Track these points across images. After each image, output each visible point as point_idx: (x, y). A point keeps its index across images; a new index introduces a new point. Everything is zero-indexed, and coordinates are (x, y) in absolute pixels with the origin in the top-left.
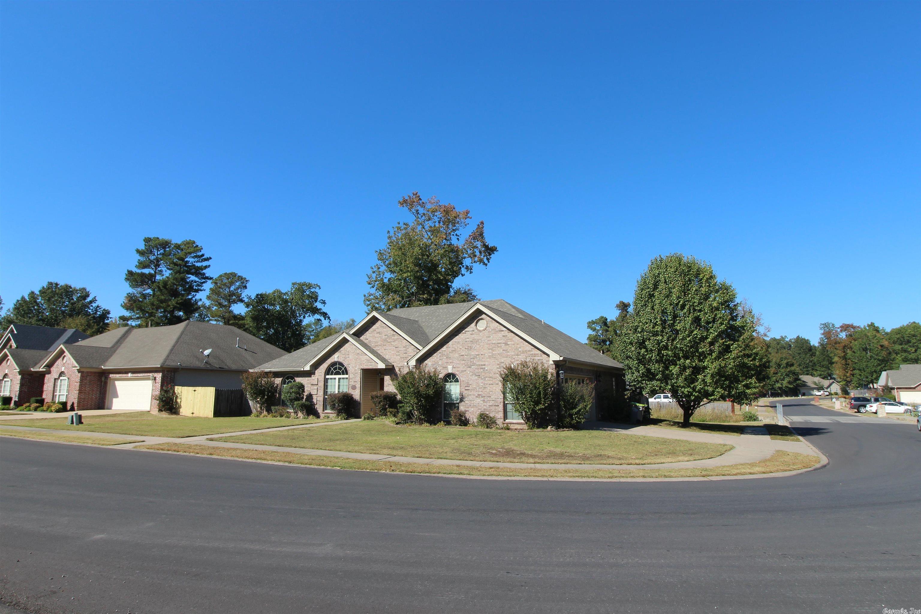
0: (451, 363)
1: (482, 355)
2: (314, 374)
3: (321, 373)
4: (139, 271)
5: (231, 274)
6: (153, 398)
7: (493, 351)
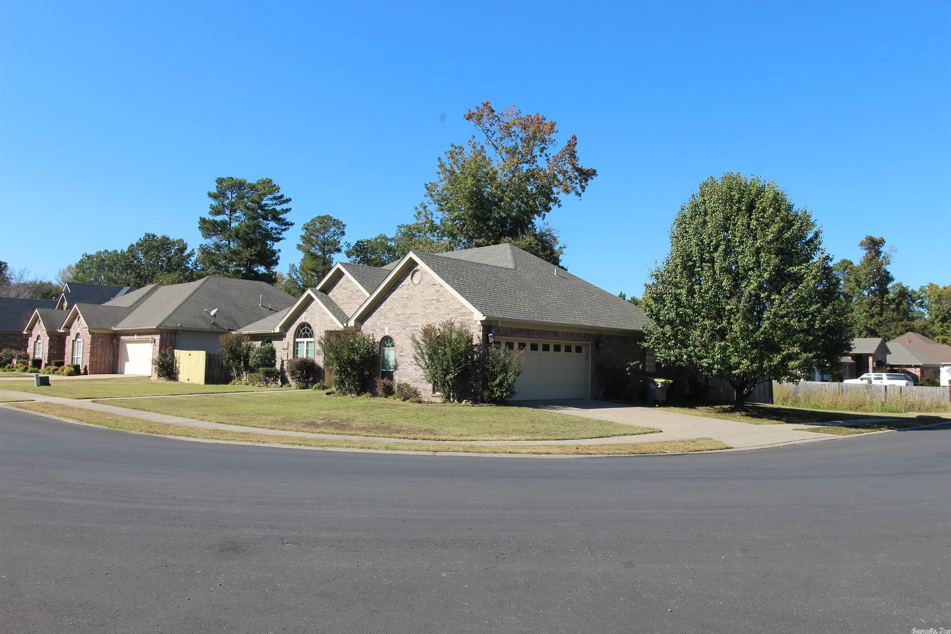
1: (416, 314)
2: (285, 336)
3: (291, 335)
4: (211, 218)
5: (325, 217)
6: (154, 362)
7: (426, 309)
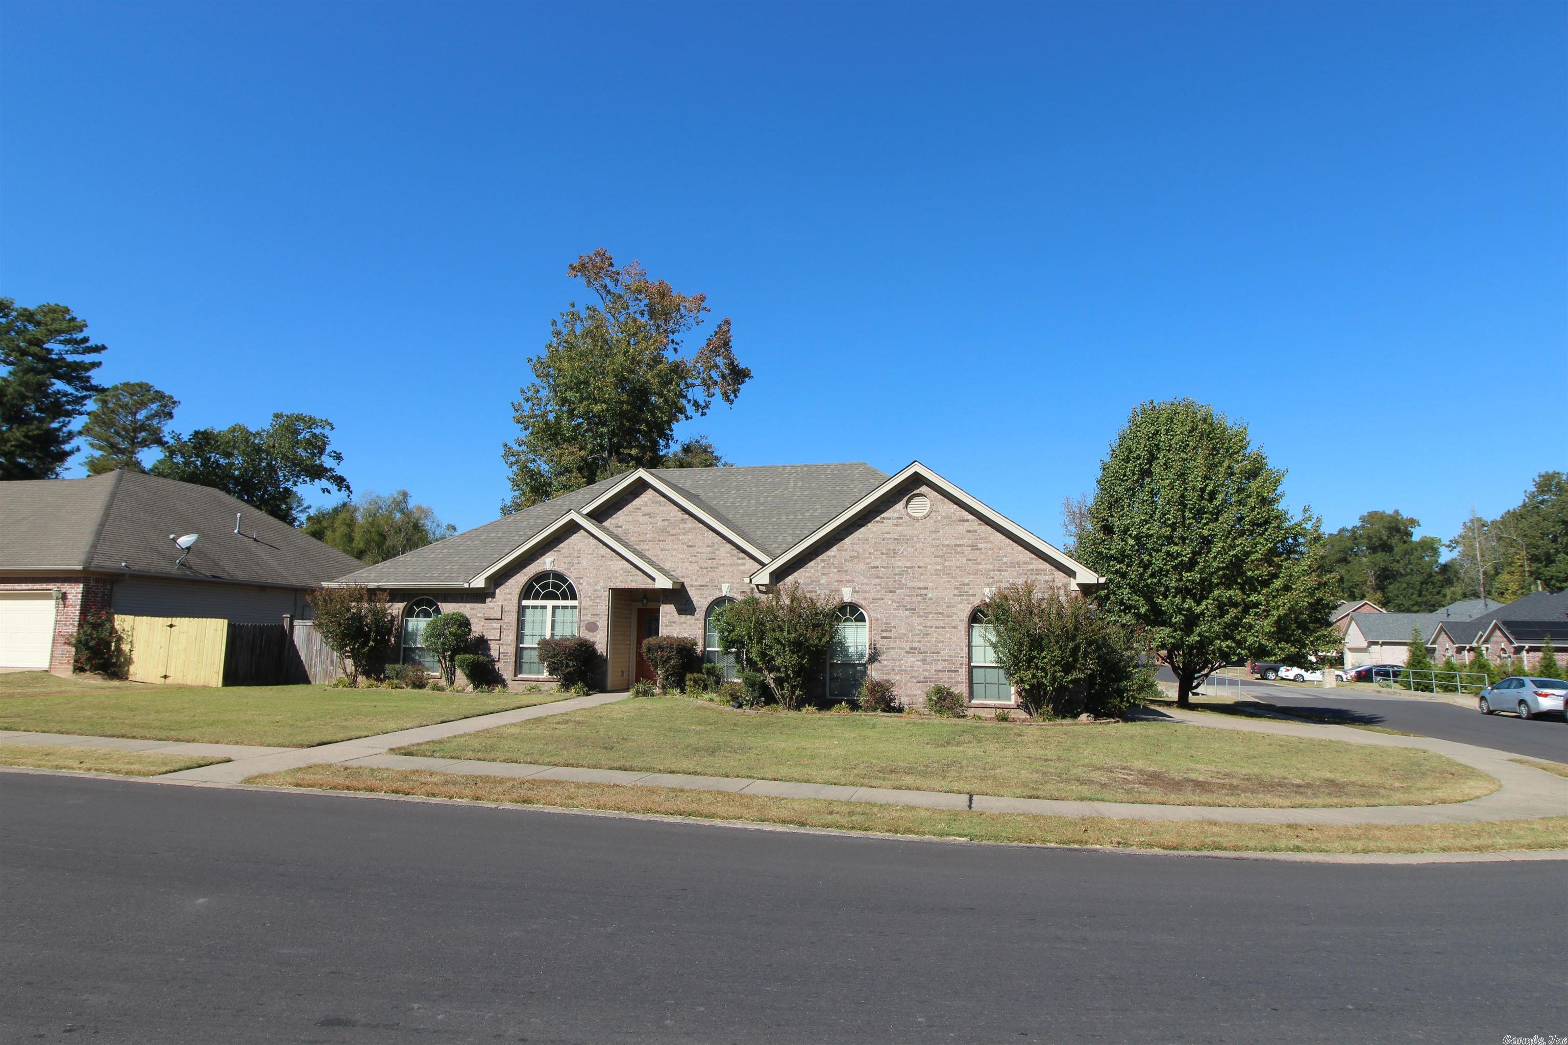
0: (848, 581)
2: (493, 595)
3: (510, 594)
5: (141, 385)
6: (61, 639)
